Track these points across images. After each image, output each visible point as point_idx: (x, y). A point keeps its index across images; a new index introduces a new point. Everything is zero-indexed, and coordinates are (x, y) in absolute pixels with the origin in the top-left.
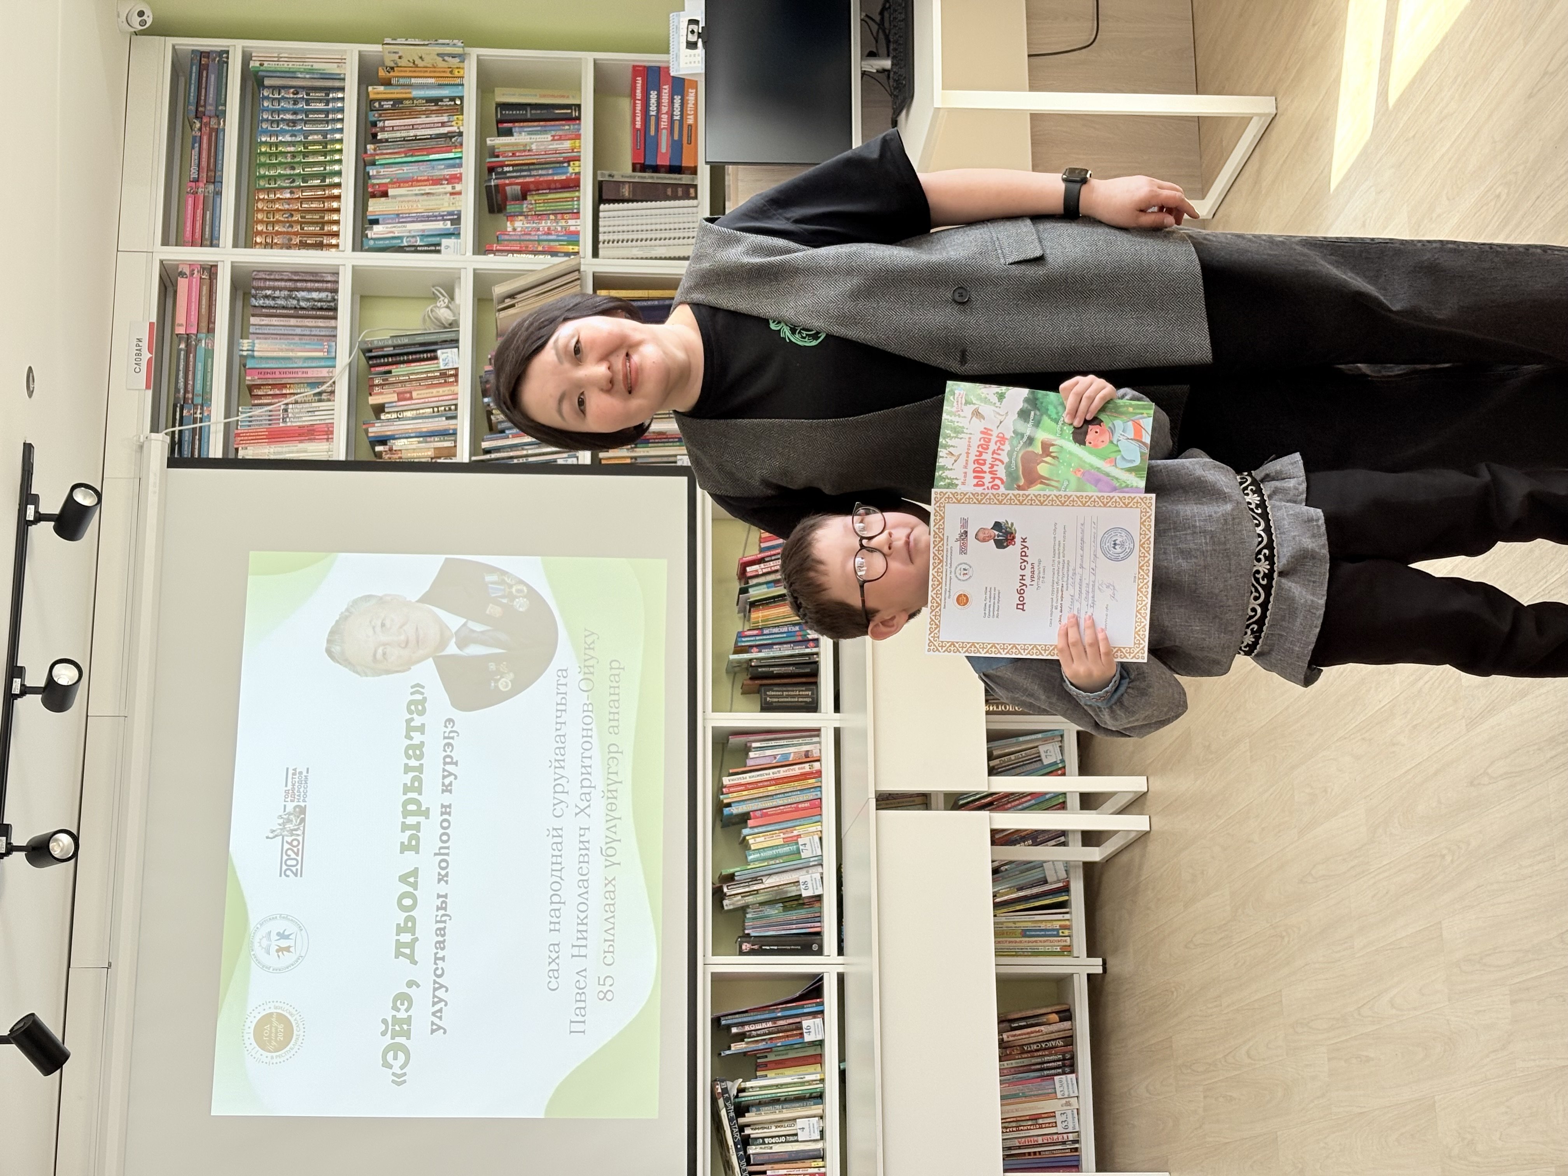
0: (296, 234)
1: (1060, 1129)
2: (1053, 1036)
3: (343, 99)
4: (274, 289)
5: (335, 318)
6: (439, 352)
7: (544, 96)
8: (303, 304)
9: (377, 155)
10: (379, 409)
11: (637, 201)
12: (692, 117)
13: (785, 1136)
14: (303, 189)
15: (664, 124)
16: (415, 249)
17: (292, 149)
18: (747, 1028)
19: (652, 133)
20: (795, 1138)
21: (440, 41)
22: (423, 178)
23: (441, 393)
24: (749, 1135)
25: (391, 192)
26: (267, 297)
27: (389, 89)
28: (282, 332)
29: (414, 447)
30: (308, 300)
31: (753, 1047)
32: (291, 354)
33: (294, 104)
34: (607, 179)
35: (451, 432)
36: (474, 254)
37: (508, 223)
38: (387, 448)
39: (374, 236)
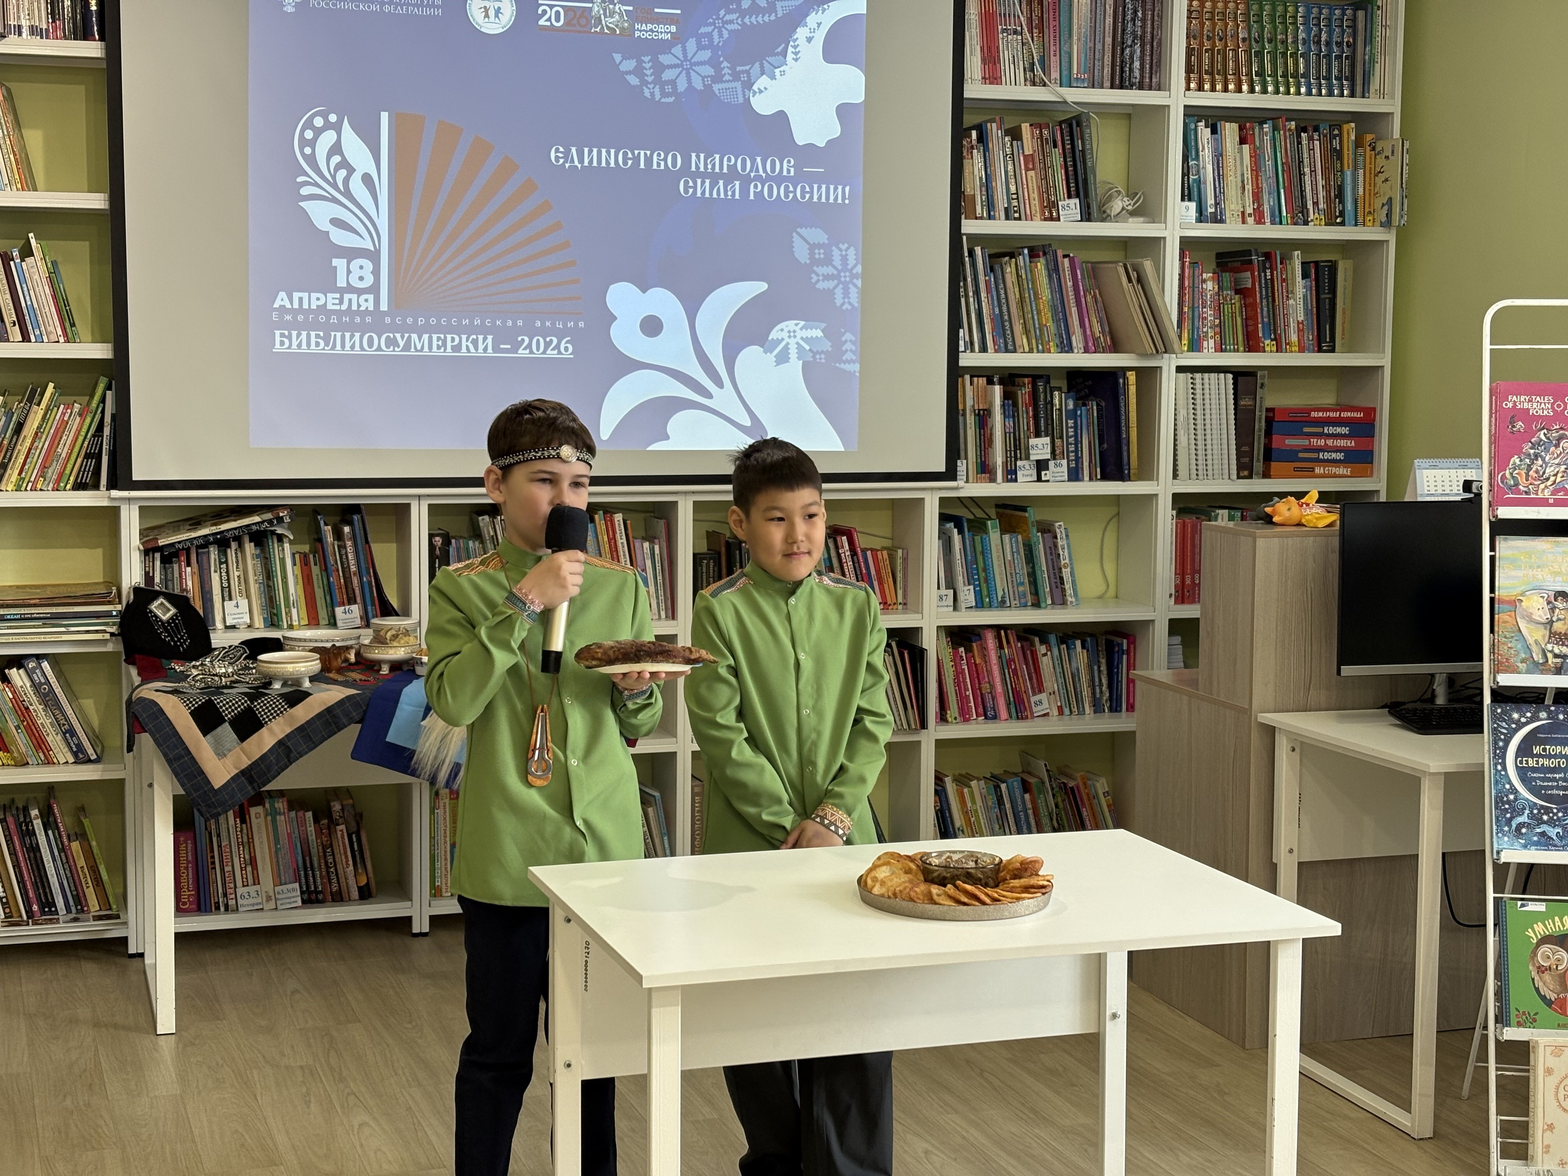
0: (1201, 44)
1: (241, 891)
2: (342, 880)
3: (1342, 95)
4: (1144, 20)
5: (1112, 87)
6: (1077, 201)
7: (1344, 313)
8: (1128, 51)
9: (1285, 133)
10: (1015, 134)
11: (1235, 414)
12: (1322, 471)
13: (229, 587)
14: (1248, 52)
15: (1315, 442)
16: (1185, 174)
17: (1289, 41)
18: (349, 543)
19: (1306, 430)
20: (227, 598)
21: (1406, 201)
22: (1259, 182)
23: (1033, 202)
24: (229, 547)
25: (1246, 148)
26: (1135, 12)
27: (1351, 146)
28: (1098, 29)
29: (976, 172)
30: (1132, 57)
31: (329, 549)
32: (1075, 38)
33: (1337, 43)
34: (1259, 381)
35: (992, 213)
36: (1181, 237)
37: (1211, 275)
38: (974, 142)
39: (1199, 128)
